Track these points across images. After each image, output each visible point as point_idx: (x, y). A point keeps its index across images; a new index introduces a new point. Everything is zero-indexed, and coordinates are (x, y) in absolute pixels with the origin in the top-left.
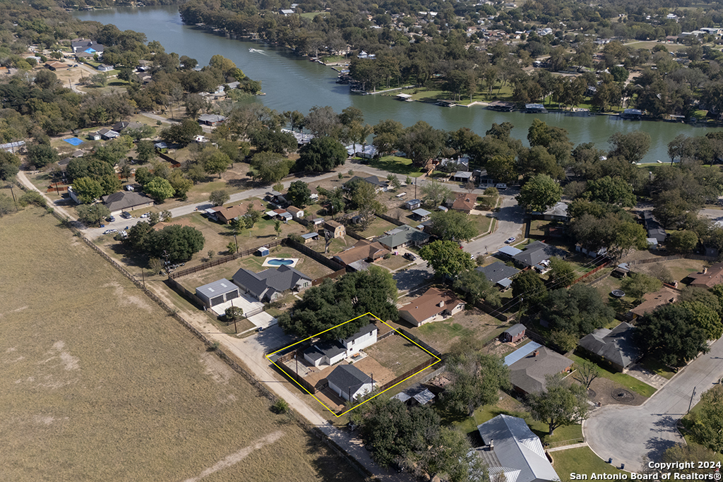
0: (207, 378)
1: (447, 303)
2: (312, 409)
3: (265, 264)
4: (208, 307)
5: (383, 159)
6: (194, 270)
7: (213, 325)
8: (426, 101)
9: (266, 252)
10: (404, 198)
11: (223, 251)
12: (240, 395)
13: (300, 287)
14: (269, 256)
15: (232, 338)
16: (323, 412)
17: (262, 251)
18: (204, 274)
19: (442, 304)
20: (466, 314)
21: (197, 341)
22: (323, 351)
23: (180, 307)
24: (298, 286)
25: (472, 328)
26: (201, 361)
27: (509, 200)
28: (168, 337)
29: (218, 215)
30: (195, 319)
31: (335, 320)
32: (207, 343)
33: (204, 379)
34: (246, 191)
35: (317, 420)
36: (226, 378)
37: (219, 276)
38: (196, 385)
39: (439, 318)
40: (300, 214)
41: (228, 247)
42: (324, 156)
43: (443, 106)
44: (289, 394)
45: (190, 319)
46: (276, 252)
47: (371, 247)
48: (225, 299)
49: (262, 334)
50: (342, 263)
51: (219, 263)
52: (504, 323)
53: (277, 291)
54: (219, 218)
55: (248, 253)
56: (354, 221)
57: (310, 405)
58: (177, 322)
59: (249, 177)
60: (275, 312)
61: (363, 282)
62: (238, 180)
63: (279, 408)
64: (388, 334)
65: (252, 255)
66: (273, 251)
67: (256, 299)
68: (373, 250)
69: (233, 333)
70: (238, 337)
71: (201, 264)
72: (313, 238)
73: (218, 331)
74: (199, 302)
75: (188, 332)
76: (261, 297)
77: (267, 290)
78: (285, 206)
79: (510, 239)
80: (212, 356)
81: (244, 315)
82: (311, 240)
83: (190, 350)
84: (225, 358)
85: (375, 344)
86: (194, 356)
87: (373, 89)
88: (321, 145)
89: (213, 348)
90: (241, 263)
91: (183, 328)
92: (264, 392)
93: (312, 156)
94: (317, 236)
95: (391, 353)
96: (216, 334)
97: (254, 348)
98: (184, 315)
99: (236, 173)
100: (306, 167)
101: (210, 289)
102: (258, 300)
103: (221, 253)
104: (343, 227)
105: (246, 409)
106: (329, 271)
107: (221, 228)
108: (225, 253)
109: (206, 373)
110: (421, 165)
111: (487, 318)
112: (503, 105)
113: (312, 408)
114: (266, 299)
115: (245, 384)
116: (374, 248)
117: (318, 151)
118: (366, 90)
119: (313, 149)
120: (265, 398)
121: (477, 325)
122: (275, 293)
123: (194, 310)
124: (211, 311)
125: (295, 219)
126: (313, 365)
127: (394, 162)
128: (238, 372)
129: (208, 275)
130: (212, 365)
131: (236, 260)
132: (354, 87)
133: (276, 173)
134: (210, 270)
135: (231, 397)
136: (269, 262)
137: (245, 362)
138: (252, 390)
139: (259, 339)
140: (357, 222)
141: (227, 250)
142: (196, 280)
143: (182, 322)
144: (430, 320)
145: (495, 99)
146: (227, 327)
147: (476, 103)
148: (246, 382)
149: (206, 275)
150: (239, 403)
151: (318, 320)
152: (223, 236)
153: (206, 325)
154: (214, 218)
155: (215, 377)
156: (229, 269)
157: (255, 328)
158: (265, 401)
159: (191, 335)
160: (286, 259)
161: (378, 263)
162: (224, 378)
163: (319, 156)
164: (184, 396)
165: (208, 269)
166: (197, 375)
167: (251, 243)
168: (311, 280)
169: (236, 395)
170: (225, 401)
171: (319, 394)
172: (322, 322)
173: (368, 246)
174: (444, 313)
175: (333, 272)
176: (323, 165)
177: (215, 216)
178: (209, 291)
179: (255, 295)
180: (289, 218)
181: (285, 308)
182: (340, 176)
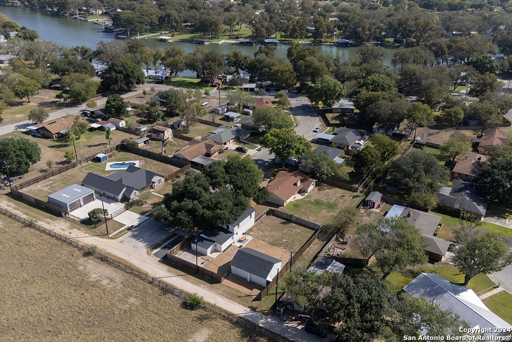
0: (96, 285)
1: (302, 181)
2: (227, 299)
3: (108, 168)
4: (66, 213)
5: (173, 80)
6: (37, 180)
7: (79, 230)
8: (184, 41)
9: (105, 158)
10: (208, 106)
11: (59, 161)
12: (141, 297)
13: (155, 184)
14: (109, 161)
15: (105, 240)
16: (239, 298)
17: (101, 157)
18: (48, 183)
19: (299, 184)
20: (319, 190)
21: (66, 249)
22: (212, 238)
23: (35, 217)
24: (154, 183)
25: (332, 201)
26: (81, 268)
27: (295, 102)
28: (32, 248)
29: (41, 132)
30: (58, 226)
31: (221, 206)
32: (81, 249)
33: (93, 286)
34: (60, 111)
35: (239, 310)
36: (117, 281)
37: (66, 183)
38: (86, 294)
39: (299, 197)
40: (122, 124)
41: (66, 157)
42: (127, 77)
43: (199, 44)
44: (194, 286)
45: (50, 227)
46: (113, 157)
47: (205, 144)
48: (82, 203)
49: (135, 231)
50: (187, 160)
51: (60, 171)
52: (355, 194)
53: (136, 190)
54: (43, 134)
55: (87, 160)
56: (176, 126)
57: (221, 295)
58: (37, 232)
59: (58, 100)
60: (139, 210)
61: (230, 168)
62: (48, 102)
63: (191, 304)
64: (262, 216)
65: (90, 162)
66: (110, 156)
67: (115, 200)
68: (209, 147)
69: (105, 235)
70: (111, 238)
71: (41, 174)
72: (145, 142)
73: (87, 235)
74: (56, 210)
75: (54, 241)
76: (120, 197)
77: (124, 189)
78: (105, 119)
79: (317, 129)
80: (91, 261)
81: (109, 217)
82: (143, 144)
83: (64, 258)
84: (107, 261)
85: (254, 226)
86: (71, 264)
87: (137, 34)
88: (124, 67)
89: (89, 253)
90: (83, 169)
91: (46, 237)
92: (167, 290)
93: (116, 77)
94: (147, 141)
95: (274, 233)
96: (86, 238)
97: (134, 246)
98: (42, 224)
99: (43, 97)
100: (112, 87)
101: (64, 195)
102: (117, 201)
103: (58, 163)
104: (170, 130)
105: (155, 311)
106: (175, 169)
107: (49, 142)
108: (63, 163)
109: (91, 279)
110: (209, 82)
111: (338, 192)
112: (248, 40)
113: (225, 297)
114: (125, 199)
115: (141, 284)
116: (209, 145)
117: (120, 72)
118: (130, 36)
119: (116, 71)
120: (170, 296)
121: (335, 198)
122: (134, 191)
123: (51, 219)
124: (70, 216)
125: (118, 128)
126: (205, 255)
127: (184, 81)
128: (127, 273)
129: (53, 183)
130: (95, 270)
131: (76, 168)
132: (120, 34)
133: (87, 92)
134: (53, 180)
135: (132, 300)
136: (111, 166)
137: (131, 262)
138: (152, 289)
139: (134, 236)
140: (179, 127)
141: (65, 159)
142: (42, 190)
143: (44, 231)
144: (291, 199)
145: (237, 38)
146: (95, 230)
147: (224, 41)
148: (141, 281)
149: (50, 185)
150: (145, 305)
151: (204, 208)
152: (53, 149)
153: (71, 231)
154: (37, 134)
155: (105, 282)
156: (73, 176)
157: (125, 227)
158: (173, 299)
159: (59, 243)
160: (126, 162)
161: (215, 157)
162: (115, 282)
163: (122, 77)
164: (77, 309)
165: (50, 178)
166: (83, 284)
167: (84, 152)
168: (163, 177)
169: (136, 297)
170: (128, 306)
171: (225, 282)
172: (207, 209)
173: (203, 143)
174: (301, 192)
175: (178, 169)
176: (127, 84)
177: (38, 132)
178: (63, 196)
179: (112, 195)
180: (113, 128)
181: (147, 205)
182: (144, 93)
